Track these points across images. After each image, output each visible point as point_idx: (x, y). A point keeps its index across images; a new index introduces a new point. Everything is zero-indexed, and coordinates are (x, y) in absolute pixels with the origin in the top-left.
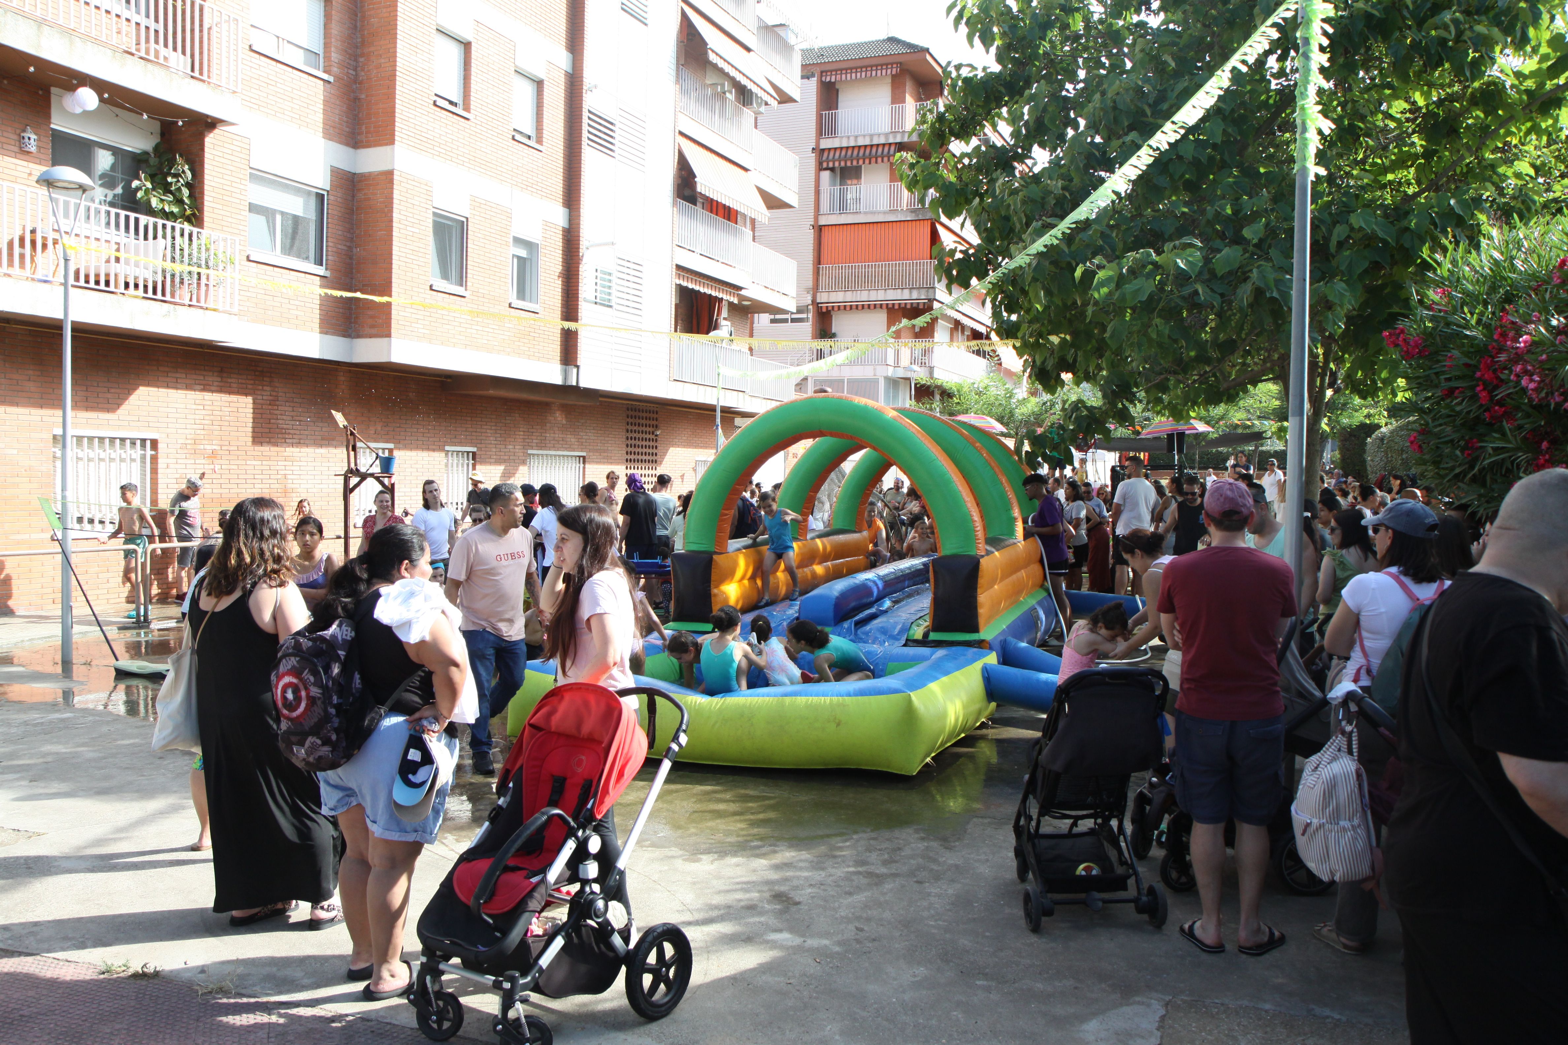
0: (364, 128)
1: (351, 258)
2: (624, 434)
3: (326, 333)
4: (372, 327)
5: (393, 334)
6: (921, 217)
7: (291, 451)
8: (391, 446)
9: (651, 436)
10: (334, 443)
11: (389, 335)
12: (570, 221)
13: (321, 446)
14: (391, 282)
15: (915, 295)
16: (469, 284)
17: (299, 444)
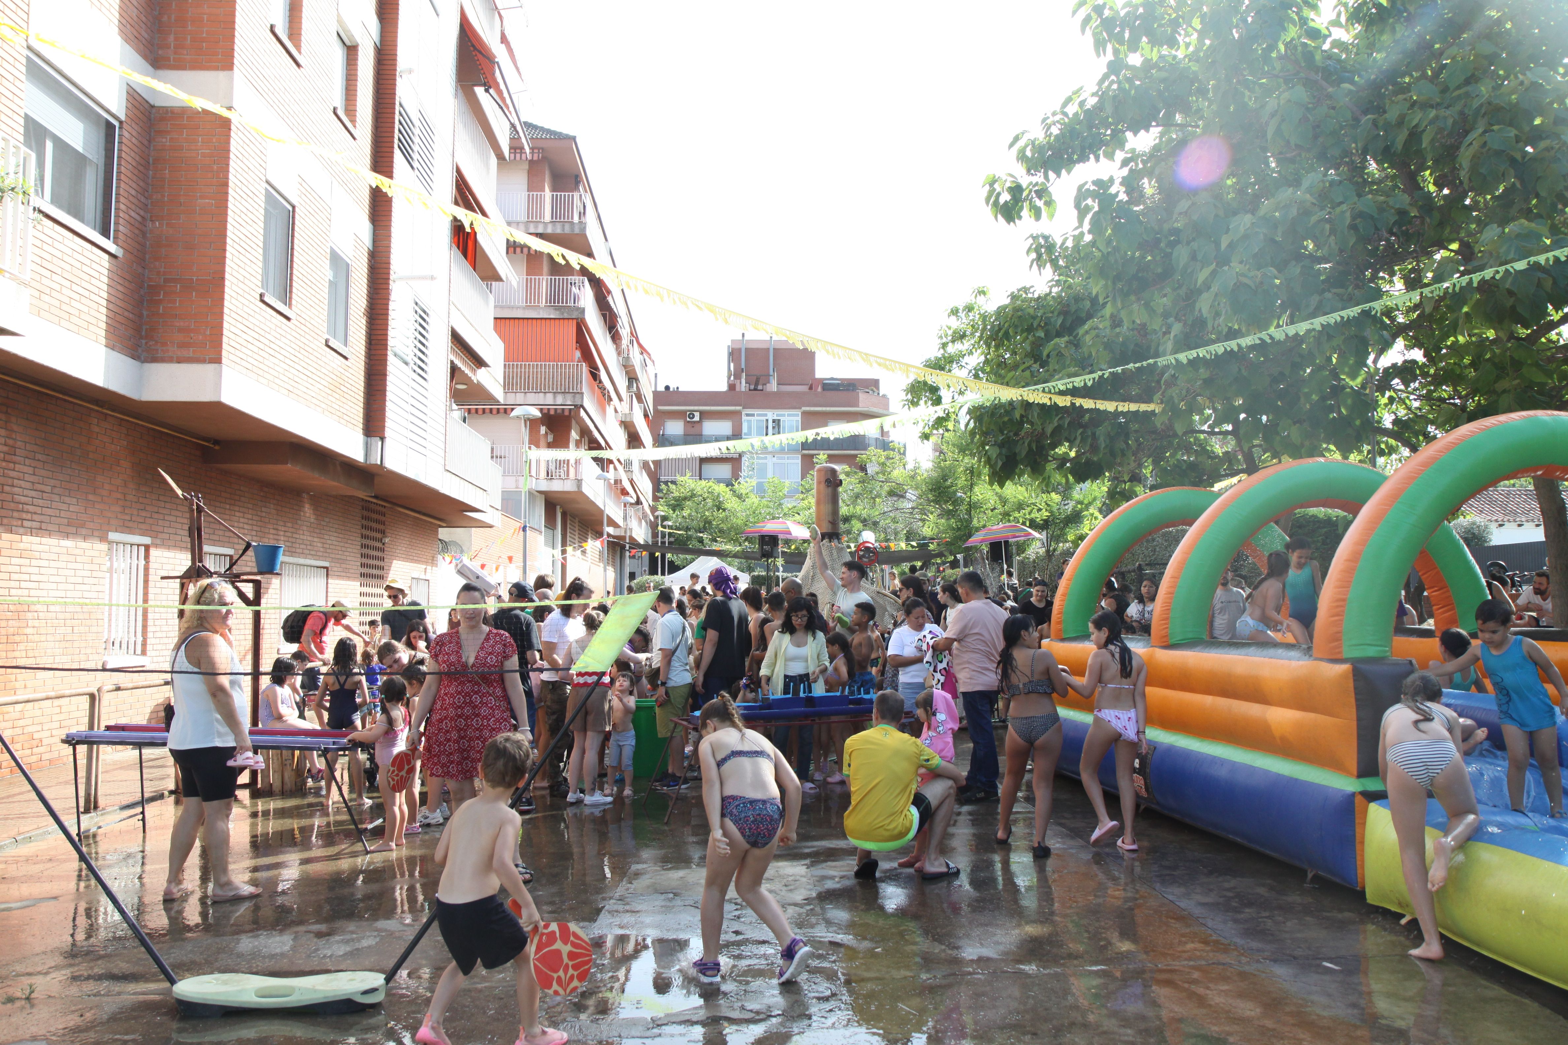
0: (171, 38)
1: (144, 234)
2: (358, 541)
3: (113, 348)
4: (183, 345)
5: (224, 360)
6: (566, 316)
7: (30, 542)
8: (147, 540)
9: (379, 545)
10: (84, 531)
11: (218, 360)
12: (375, 241)
13: (67, 535)
14: (223, 279)
15: (560, 400)
16: (294, 302)
17: (40, 530)
